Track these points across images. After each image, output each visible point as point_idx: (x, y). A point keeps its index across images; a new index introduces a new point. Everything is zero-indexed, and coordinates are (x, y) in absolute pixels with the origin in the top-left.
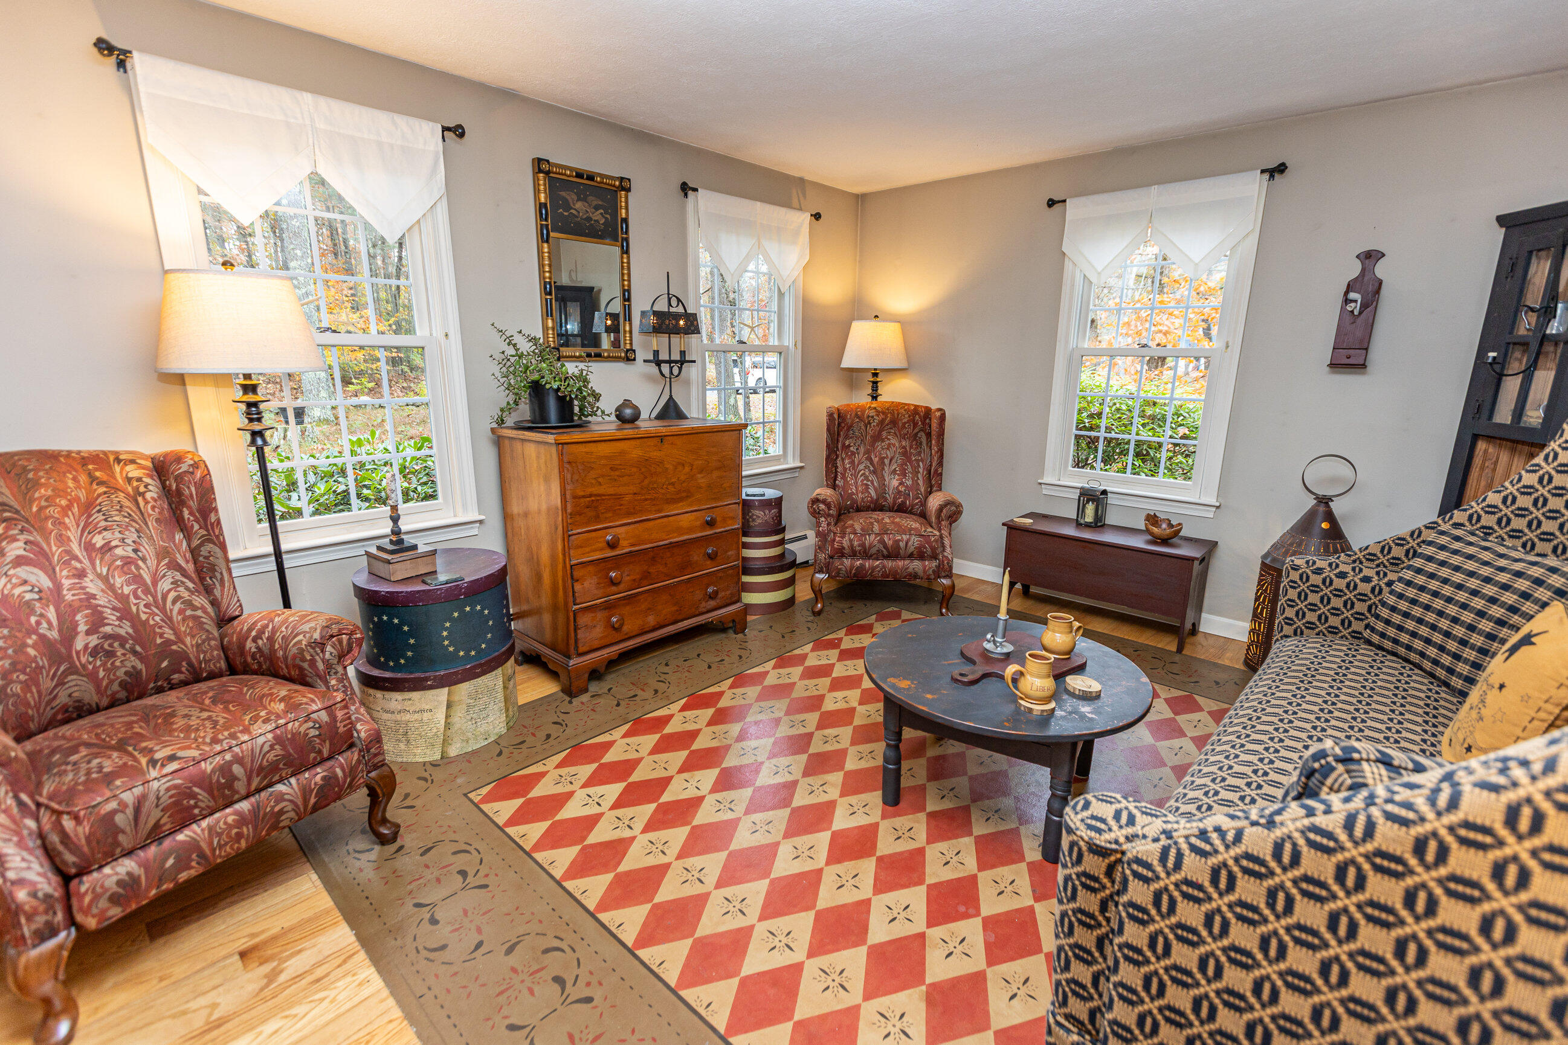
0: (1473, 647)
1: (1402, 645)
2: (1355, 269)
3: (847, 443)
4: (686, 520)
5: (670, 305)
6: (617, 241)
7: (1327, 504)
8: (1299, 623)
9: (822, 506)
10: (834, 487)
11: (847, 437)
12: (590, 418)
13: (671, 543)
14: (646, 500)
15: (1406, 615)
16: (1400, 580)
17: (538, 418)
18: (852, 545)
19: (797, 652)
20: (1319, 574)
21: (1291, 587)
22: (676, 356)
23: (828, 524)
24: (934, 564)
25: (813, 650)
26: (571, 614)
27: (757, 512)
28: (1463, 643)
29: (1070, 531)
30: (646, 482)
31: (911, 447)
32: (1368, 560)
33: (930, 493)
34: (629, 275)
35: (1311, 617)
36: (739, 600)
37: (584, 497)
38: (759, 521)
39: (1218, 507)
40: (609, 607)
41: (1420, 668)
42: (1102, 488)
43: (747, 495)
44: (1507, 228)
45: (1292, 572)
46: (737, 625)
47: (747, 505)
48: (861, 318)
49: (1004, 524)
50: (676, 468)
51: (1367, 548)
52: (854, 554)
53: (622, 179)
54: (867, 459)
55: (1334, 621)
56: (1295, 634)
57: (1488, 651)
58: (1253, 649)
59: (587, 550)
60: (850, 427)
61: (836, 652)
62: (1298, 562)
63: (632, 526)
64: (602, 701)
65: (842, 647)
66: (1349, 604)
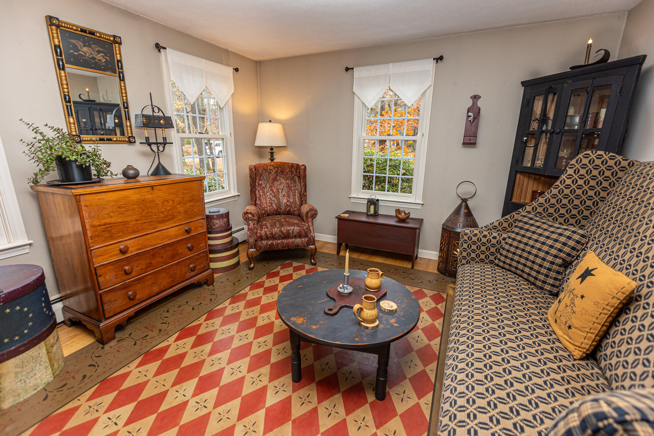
0: (545, 268)
1: (513, 267)
2: (470, 103)
3: (260, 183)
4: (173, 231)
5: (153, 111)
6: (116, 73)
7: (466, 202)
8: (469, 258)
9: (250, 216)
10: (255, 205)
11: (260, 180)
12: (104, 177)
13: (164, 245)
14: (145, 223)
15: (514, 254)
16: (509, 238)
17: (64, 179)
18: (266, 234)
19: (242, 292)
20: (476, 236)
21: (464, 243)
22: (160, 140)
23: (254, 224)
24: (307, 239)
25: (250, 290)
26: (99, 296)
27: (216, 221)
28: (541, 266)
29: (364, 219)
30: (144, 213)
31: (291, 184)
32: (494, 229)
33: (302, 205)
34: (126, 93)
35: (473, 255)
36: (209, 268)
37: (100, 226)
38: (217, 225)
39: (422, 205)
40: (125, 287)
41: (522, 277)
42: (377, 198)
43: (210, 213)
44: (525, 87)
45: (464, 236)
46: (209, 281)
47: (209, 218)
48: (263, 122)
49: (336, 217)
50: (163, 203)
51: (493, 223)
52: (267, 238)
53: (114, 37)
54: (270, 190)
55: (482, 256)
56: (467, 263)
57: (551, 269)
58: (441, 264)
59: (106, 256)
60: (261, 175)
61: (262, 289)
62: (467, 231)
63: (137, 239)
64: (124, 343)
65: (265, 286)
66: (488, 249)
